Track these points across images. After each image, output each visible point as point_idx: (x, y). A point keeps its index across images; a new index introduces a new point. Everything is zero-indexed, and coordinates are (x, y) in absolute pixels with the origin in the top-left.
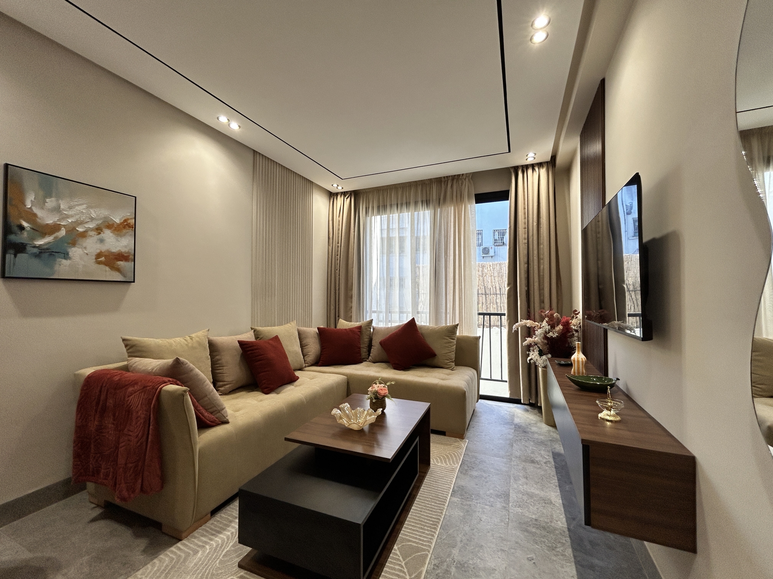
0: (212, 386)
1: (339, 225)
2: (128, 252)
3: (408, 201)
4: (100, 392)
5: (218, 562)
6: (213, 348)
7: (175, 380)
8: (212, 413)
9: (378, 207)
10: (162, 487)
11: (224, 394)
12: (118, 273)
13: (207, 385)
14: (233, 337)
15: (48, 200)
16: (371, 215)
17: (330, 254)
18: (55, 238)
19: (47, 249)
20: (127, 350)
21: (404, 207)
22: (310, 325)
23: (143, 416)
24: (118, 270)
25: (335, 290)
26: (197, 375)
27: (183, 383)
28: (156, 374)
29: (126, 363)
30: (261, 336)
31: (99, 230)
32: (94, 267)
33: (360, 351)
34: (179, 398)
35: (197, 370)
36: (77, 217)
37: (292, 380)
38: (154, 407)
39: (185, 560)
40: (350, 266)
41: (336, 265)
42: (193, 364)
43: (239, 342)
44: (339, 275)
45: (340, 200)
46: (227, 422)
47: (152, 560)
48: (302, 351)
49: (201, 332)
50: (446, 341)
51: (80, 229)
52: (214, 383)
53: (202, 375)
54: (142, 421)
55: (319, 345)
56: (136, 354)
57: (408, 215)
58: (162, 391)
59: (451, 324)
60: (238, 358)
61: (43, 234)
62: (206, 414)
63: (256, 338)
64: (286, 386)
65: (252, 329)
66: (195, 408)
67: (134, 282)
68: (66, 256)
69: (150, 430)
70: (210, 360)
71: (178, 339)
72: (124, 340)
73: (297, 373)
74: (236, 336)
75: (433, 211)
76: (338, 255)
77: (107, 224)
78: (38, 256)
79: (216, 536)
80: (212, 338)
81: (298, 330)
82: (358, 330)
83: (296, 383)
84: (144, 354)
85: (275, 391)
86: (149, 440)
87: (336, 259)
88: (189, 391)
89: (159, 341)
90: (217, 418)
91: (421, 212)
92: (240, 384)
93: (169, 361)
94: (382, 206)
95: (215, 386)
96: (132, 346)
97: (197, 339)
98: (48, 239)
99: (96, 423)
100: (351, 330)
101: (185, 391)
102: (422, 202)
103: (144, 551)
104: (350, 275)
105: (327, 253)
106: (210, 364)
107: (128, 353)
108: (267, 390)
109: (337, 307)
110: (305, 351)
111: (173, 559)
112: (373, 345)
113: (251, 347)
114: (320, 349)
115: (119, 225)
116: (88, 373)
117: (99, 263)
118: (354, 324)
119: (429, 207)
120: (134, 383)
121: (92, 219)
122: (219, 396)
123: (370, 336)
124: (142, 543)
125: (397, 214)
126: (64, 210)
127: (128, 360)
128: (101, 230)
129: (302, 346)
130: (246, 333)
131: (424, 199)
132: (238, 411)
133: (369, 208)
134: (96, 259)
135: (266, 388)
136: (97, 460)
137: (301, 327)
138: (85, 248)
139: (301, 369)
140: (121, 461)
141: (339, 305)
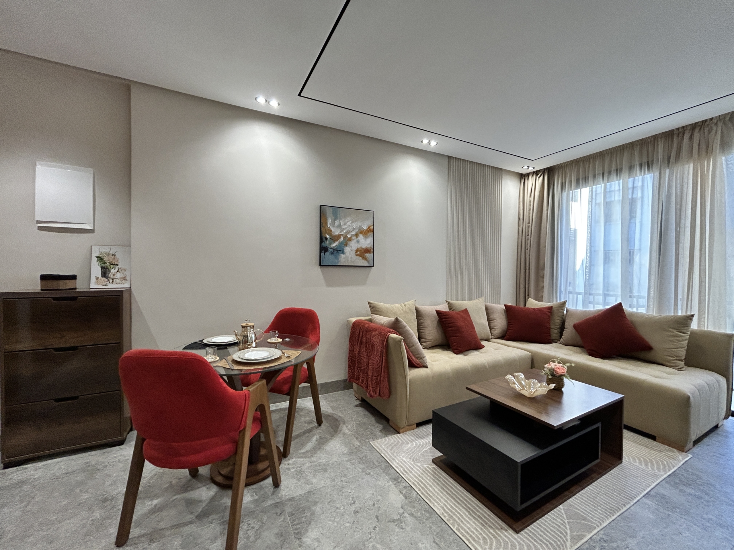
0: (417, 340)
1: (530, 205)
2: (371, 248)
3: (618, 167)
4: (360, 332)
5: (420, 454)
6: (419, 314)
7: (396, 332)
8: (417, 358)
9: (578, 181)
10: (389, 396)
11: (425, 348)
12: (365, 261)
13: (414, 338)
14: (432, 307)
15: (336, 221)
16: (568, 189)
17: (520, 234)
18: (339, 242)
19: (336, 249)
20: (371, 309)
21: (614, 176)
22: (498, 302)
23: (380, 350)
24: (365, 259)
25: (526, 270)
26: (408, 331)
27: (400, 334)
28: (385, 326)
29: (370, 317)
30: (454, 308)
31: (357, 235)
32: (355, 258)
33: (549, 331)
34: (398, 343)
35: (408, 327)
36: (347, 229)
37: (478, 347)
38: (385, 346)
39: (402, 445)
40: (542, 245)
41: (526, 245)
42: (406, 323)
43: (436, 311)
44: (530, 255)
45: (531, 180)
46: (426, 367)
47: (385, 437)
48: (489, 324)
49: (411, 301)
50: (672, 334)
51: (349, 236)
52: (419, 339)
53: (411, 331)
54: (379, 353)
55: (505, 321)
56: (375, 313)
57: (619, 183)
58: (389, 338)
59: (684, 314)
60: (435, 323)
61: (334, 241)
62: (413, 358)
63: (450, 309)
64: (472, 351)
65: (446, 301)
66: (407, 352)
67: (373, 266)
68: (343, 253)
69: (384, 360)
70: (416, 322)
71: (397, 305)
72: (369, 303)
73: (483, 343)
74: (434, 307)
75: (657, 174)
76: (528, 235)
77: (360, 231)
78: (332, 253)
79: (420, 440)
80: (418, 306)
81: (486, 306)
82: (549, 311)
83: (481, 350)
84: (380, 313)
85: (464, 353)
86: (383, 365)
87: (527, 239)
88: (403, 340)
89: (388, 306)
90: (420, 362)
91: (639, 178)
92: (437, 344)
93: (393, 319)
94: (582, 178)
95: (420, 341)
96: (373, 308)
97: (409, 306)
98: (336, 243)
99: (358, 350)
100: (540, 310)
101: (401, 339)
102: (641, 165)
103: (381, 431)
104: (541, 254)
105: (517, 234)
106: (416, 324)
107: (371, 311)
108: (457, 352)
109: (527, 286)
110: (492, 325)
111: (395, 441)
112: (565, 327)
113: (445, 316)
114: (506, 324)
115: (366, 231)
116: (353, 321)
117: (357, 255)
118: (545, 304)
119: (652, 169)
120: (375, 330)
121: (354, 229)
122: (423, 349)
123: (563, 318)
124: (380, 427)
125: (603, 185)
126: (342, 226)
127: (371, 316)
128: (358, 235)
129: (489, 320)
130: (442, 304)
131: (645, 160)
132: (435, 361)
133: (565, 182)
134: (356, 253)
135: (456, 349)
136: (358, 371)
137: (490, 303)
138: (351, 247)
139: (487, 340)
140: (370, 374)
141: (529, 284)
